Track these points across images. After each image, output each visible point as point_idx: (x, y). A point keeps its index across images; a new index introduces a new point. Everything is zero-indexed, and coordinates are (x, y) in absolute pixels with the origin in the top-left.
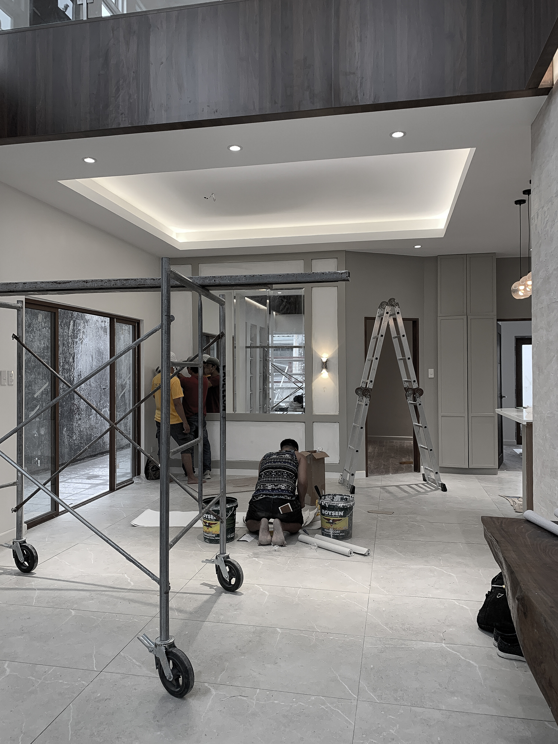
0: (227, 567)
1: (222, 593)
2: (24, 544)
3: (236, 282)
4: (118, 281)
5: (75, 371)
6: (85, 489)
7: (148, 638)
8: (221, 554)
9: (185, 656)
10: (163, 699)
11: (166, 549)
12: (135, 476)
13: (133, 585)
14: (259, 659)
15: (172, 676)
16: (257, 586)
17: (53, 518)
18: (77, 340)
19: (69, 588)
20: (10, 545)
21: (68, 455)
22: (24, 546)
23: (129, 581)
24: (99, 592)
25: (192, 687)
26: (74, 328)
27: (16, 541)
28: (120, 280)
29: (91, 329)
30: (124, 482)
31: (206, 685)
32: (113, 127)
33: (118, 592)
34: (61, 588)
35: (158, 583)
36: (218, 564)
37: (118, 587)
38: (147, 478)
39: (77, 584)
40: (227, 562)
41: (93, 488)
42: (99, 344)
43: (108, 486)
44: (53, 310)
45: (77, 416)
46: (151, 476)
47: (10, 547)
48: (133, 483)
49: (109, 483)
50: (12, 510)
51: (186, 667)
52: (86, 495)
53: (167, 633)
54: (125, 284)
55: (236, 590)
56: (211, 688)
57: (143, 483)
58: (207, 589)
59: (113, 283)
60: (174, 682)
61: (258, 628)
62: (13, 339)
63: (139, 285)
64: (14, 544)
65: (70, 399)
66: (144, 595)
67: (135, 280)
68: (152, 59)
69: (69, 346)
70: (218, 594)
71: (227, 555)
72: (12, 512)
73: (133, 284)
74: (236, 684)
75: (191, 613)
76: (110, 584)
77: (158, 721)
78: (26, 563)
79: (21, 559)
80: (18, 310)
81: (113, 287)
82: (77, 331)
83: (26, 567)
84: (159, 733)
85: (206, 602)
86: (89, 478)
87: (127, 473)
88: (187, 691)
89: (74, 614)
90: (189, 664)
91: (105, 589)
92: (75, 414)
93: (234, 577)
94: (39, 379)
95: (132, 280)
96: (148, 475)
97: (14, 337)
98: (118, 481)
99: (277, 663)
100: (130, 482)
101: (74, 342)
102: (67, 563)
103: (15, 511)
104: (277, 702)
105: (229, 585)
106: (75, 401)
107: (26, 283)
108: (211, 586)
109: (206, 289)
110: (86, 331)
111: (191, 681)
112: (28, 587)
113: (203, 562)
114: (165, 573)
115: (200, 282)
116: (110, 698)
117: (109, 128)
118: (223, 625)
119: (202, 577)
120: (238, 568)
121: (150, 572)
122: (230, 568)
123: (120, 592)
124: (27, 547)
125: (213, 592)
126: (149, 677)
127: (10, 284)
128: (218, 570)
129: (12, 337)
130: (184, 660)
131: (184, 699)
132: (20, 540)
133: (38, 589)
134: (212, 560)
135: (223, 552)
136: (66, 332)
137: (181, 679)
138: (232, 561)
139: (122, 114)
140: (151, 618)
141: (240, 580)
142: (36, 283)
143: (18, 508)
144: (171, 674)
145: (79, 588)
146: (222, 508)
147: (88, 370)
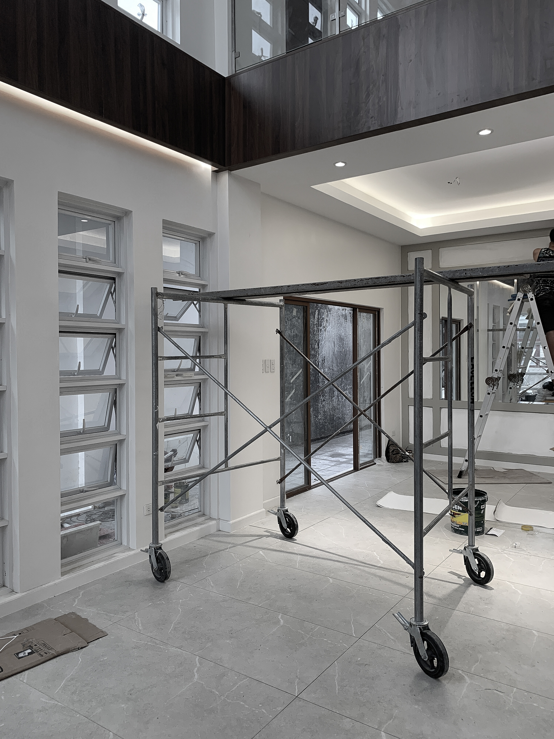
0: (476, 560)
1: (471, 584)
2: (286, 513)
3: (488, 274)
4: (370, 280)
5: (319, 356)
6: (331, 466)
7: (402, 616)
8: (469, 545)
9: (439, 640)
10: (418, 676)
11: (421, 537)
12: (377, 458)
13: (382, 563)
14: (515, 658)
15: (427, 657)
16: (508, 583)
17: (306, 490)
18: (322, 328)
19: (325, 557)
20: (275, 512)
21: (315, 433)
22: (287, 515)
23: (378, 559)
24: (352, 565)
25: (447, 671)
26: (319, 317)
27: (280, 509)
28: (371, 279)
29: (333, 317)
30: (367, 462)
31: (460, 672)
32: (364, 131)
33: (369, 567)
34: (318, 556)
35: (413, 567)
36: (466, 556)
37: (369, 563)
38: (388, 460)
39: (332, 555)
40: (476, 554)
41: (338, 466)
42: (340, 331)
43: (352, 465)
44: (305, 304)
45: (321, 398)
46: (391, 459)
47: (276, 514)
48: (375, 464)
49: (352, 462)
50: (277, 482)
51: (441, 651)
52: (332, 471)
53: (421, 615)
54: (376, 282)
55: (486, 583)
56: (465, 676)
57: (384, 465)
58: (455, 579)
59: (365, 282)
60: (429, 663)
61: (512, 627)
62: (277, 334)
63: (389, 282)
64: (278, 512)
65: (316, 382)
66: (394, 574)
67: (386, 278)
68: (401, 58)
69: (315, 333)
70: (467, 586)
71: (476, 548)
72: (277, 484)
73: (384, 281)
74: (490, 678)
75: (440, 599)
76: (361, 559)
77: (414, 695)
78: (288, 529)
79: (285, 525)
80: (280, 308)
81: (365, 285)
82: (321, 320)
83: (289, 533)
84: (416, 707)
85: (456, 590)
86: (333, 456)
87: (368, 454)
88: (442, 674)
89: (332, 582)
90: (444, 648)
91: (357, 564)
92: (320, 395)
93: (484, 570)
94: (290, 364)
95: (383, 278)
96: (389, 458)
97: (278, 332)
98: (362, 460)
99: (534, 666)
100: (372, 463)
101: (318, 330)
102: (321, 534)
103: (279, 483)
104: (536, 705)
105: (478, 578)
106: (319, 384)
107: (290, 286)
108: (459, 576)
109: (456, 282)
110: (329, 320)
111: (445, 665)
112: (291, 551)
113: (450, 550)
114: (419, 559)
115: (450, 276)
116: (369, 664)
117: (360, 133)
118: (474, 617)
119: (449, 565)
120: (488, 562)
121: (405, 555)
122: (479, 560)
123: (371, 568)
124: (289, 516)
125: (462, 582)
126: (404, 653)
127: (277, 287)
128: (467, 561)
129: (276, 332)
130: (438, 644)
131: (439, 681)
132: (284, 509)
133: (300, 554)
134: (460, 551)
135: (471, 544)
136: (312, 321)
137: (435, 661)
138: (481, 554)
139: (372, 118)
140: (402, 597)
141: (490, 575)
142: (298, 285)
143: (282, 481)
144: (426, 654)
145: (334, 559)
146: (471, 501)
147: (330, 355)
